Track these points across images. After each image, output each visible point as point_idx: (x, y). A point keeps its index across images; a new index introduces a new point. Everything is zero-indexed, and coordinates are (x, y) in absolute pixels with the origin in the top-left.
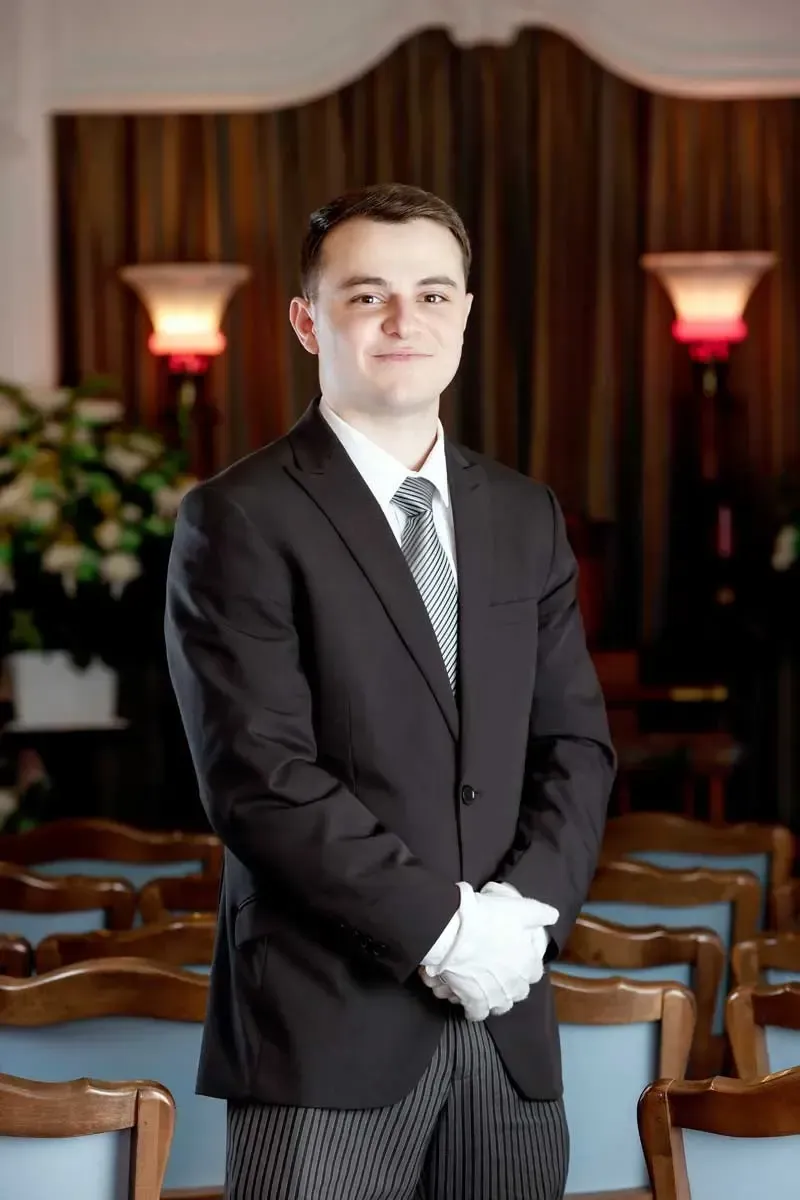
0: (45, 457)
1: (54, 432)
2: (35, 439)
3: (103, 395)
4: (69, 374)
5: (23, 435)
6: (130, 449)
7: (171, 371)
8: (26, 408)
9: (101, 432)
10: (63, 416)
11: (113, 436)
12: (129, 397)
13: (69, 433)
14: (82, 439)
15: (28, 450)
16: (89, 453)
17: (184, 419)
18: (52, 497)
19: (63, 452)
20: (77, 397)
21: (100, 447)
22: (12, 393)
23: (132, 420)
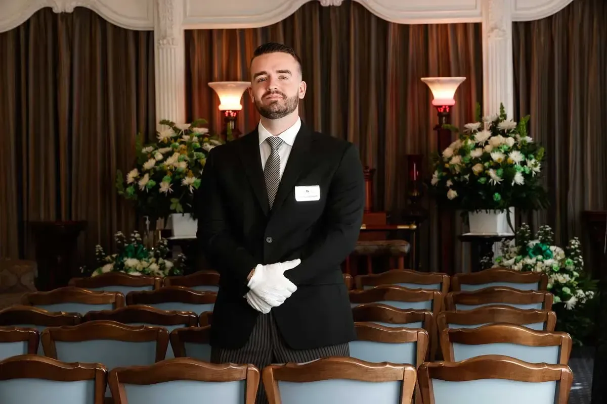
0: (183, 146)
1: (186, 138)
2: (179, 140)
3: (202, 126)
4: (189, 118)
5: (175, 139)
6: (211, 144)
7: (226, 117)
8: (176, 130)
9: (202, 137)
10: (188, 132)
11: (206, 139)
12: (210, 126)
13: (192, 138)
14: (195, 139)
15: (177, 144)
16: (198, 145)
17: (229, 133)
18: (185, 161)
19: (189, 145)
20: (193, 126)
21: (201, 143)
22: (171, 124)
23: (211, 134)
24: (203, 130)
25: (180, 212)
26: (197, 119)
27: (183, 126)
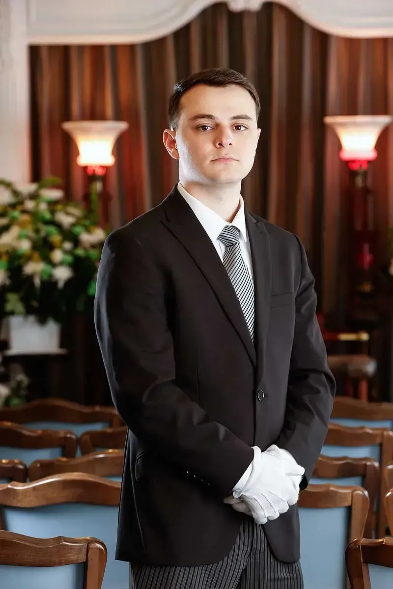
0: (25, 218)
1: (30, 205)
2: (20, 208)
3: (55, 187)
4: (36, 176)
5: (13, 206)
6: (68, 214)
7: (88, 174)
8: (15, 193)
9: (53, 205)
10: (34, 196)
11: (59, 207)
12: (67, 187)
13: (37, 205)
14: (43, 207)
15: (16, 214)
16: (48, 216)
17: (94, 197)
18: (28, 237)
19: (35, 215)
20: (41, 187)
21: (53, 212)
22: (8, 185)
23: (68, 198)
24: (55, 194)
25: (19, 314)
26: (48, 176)
27: (26, 187)
